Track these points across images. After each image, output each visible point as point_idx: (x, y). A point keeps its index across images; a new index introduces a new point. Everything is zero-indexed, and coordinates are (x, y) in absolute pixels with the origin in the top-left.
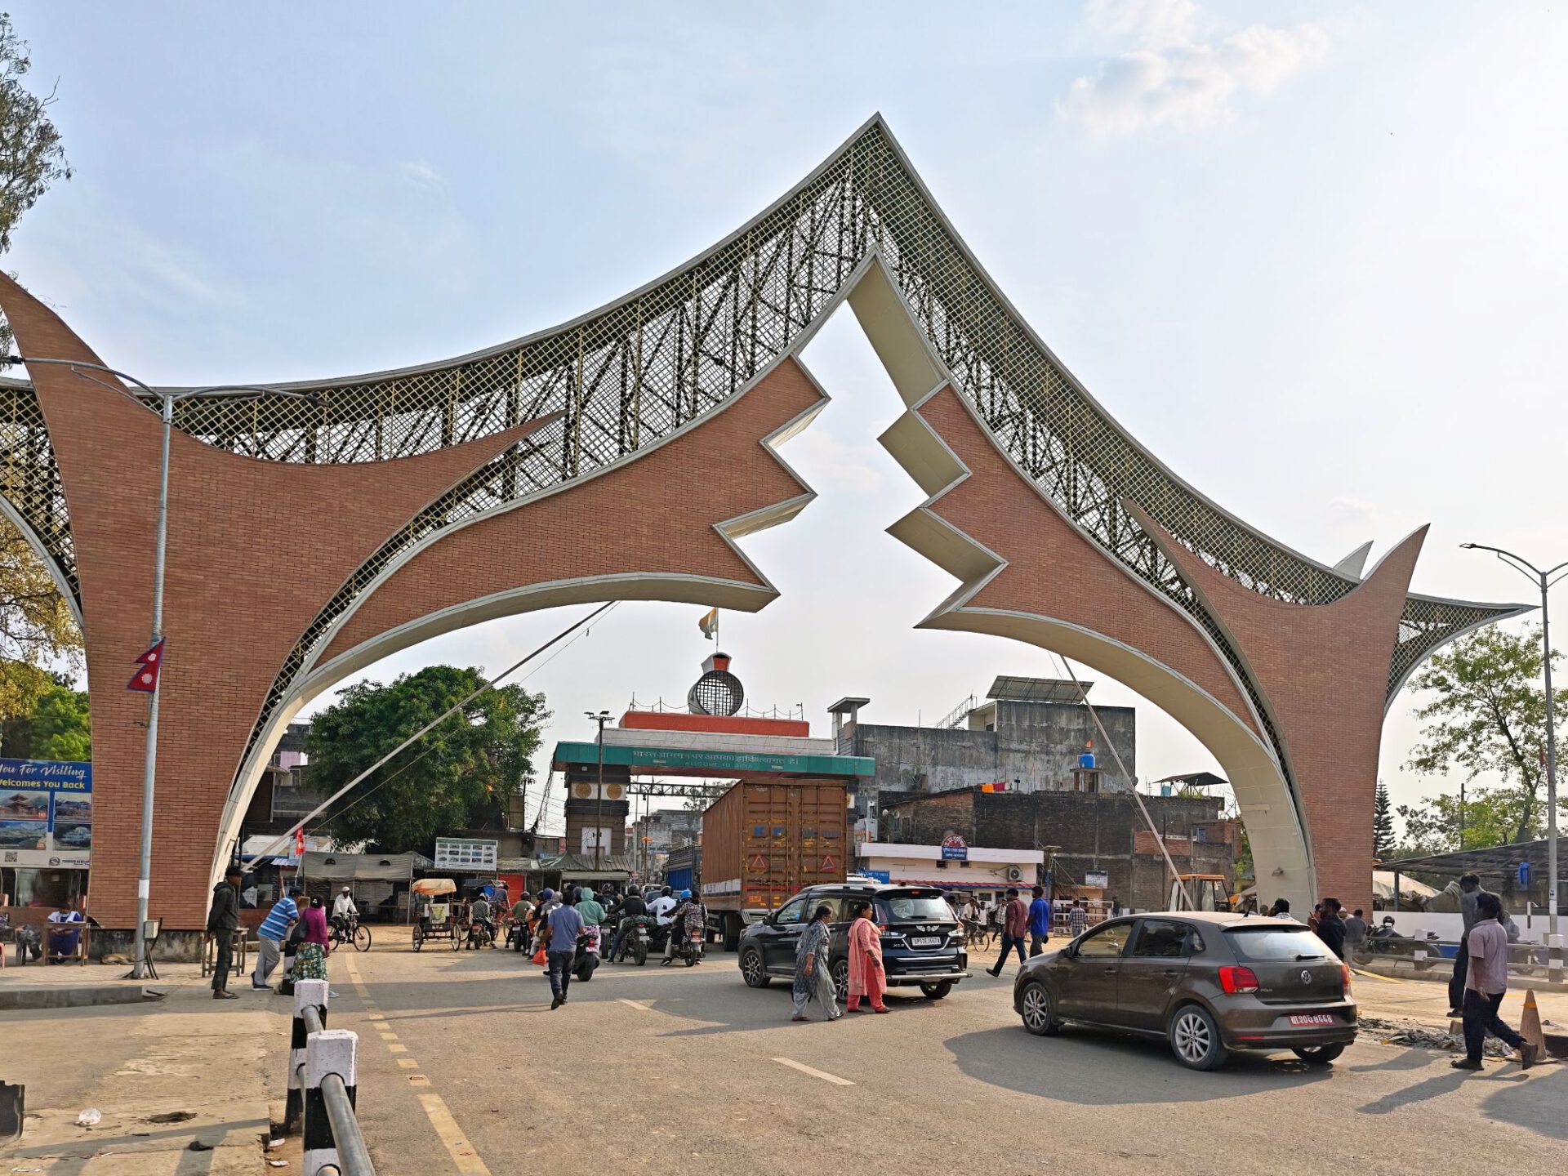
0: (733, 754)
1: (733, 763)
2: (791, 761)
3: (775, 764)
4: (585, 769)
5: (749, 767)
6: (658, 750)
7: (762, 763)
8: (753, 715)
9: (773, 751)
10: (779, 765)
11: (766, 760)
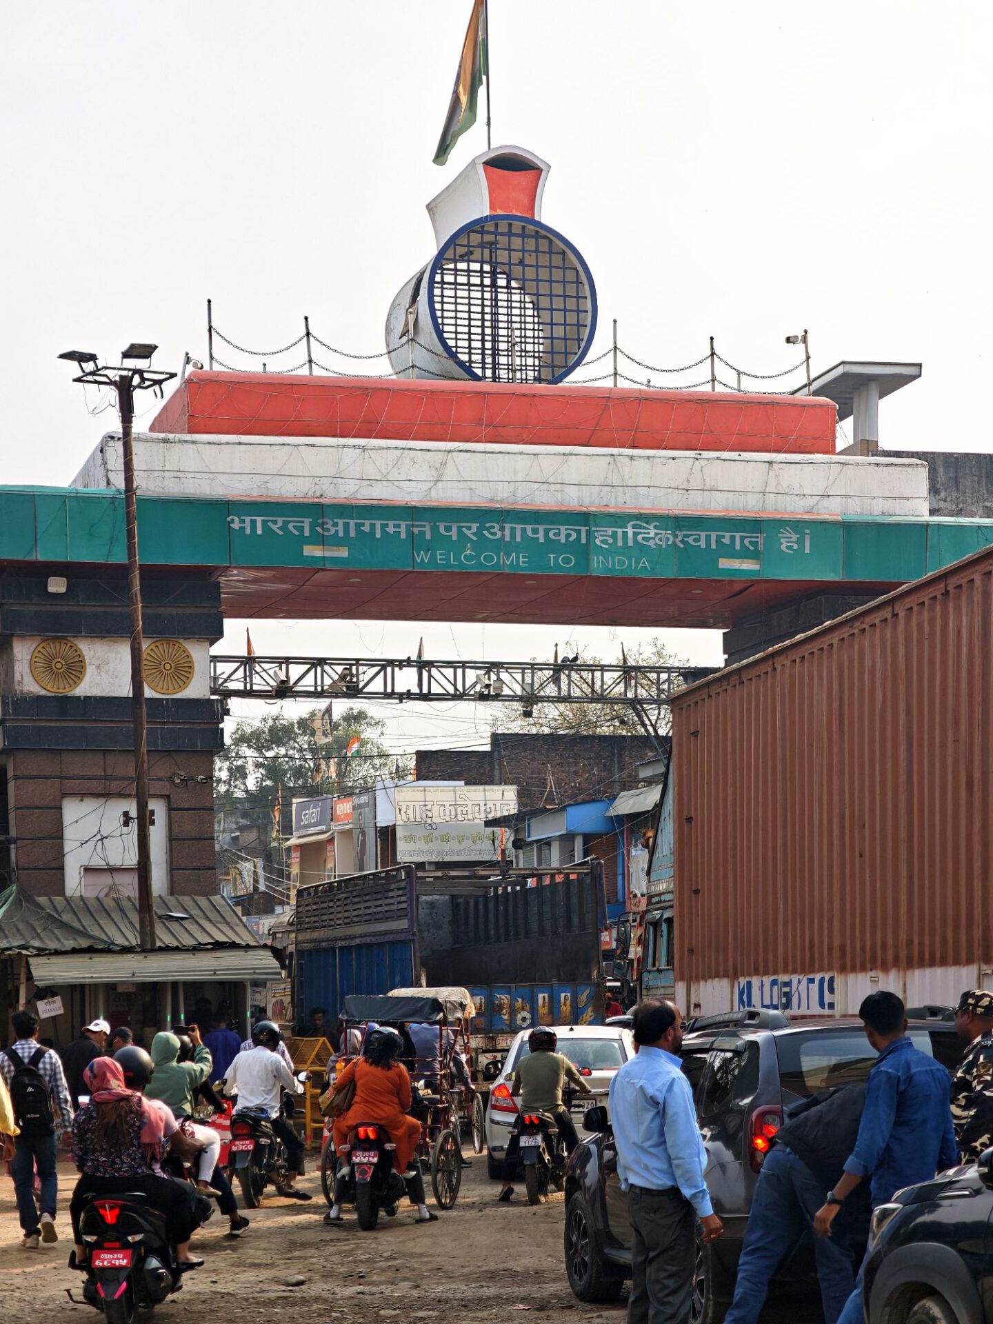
0: (584, 518)
1: (584, 551)
2: (787, 542)
3: (731, 553)
4: (57, 585)
5: (641, 567)
6: (317, 511)
7: (687, 553)
8: (634, 378)
9: (717, 505)
10: (744, 554)
11: (701, 539)
